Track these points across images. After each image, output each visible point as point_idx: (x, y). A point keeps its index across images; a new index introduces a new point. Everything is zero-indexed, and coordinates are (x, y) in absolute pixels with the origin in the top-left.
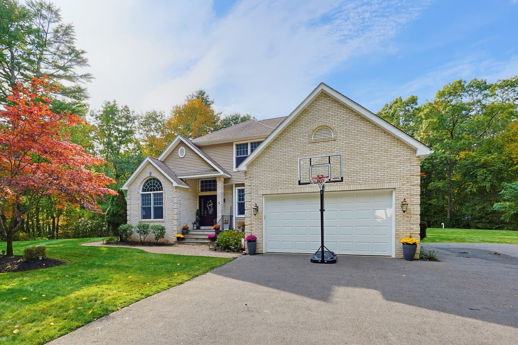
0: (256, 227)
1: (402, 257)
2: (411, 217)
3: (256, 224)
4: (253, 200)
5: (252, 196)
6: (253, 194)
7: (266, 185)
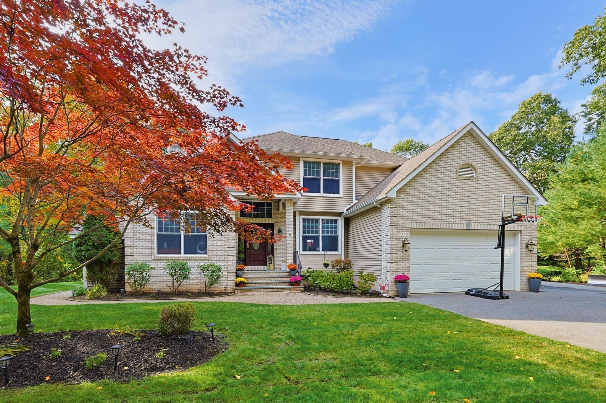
0: (403, 265)
1: (526, 290)
2: (532, 255)
3: (402, 261)
4: (400, 234)
5: (398, 228)
6: (399, 227)
7: (414, 218)
